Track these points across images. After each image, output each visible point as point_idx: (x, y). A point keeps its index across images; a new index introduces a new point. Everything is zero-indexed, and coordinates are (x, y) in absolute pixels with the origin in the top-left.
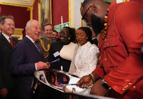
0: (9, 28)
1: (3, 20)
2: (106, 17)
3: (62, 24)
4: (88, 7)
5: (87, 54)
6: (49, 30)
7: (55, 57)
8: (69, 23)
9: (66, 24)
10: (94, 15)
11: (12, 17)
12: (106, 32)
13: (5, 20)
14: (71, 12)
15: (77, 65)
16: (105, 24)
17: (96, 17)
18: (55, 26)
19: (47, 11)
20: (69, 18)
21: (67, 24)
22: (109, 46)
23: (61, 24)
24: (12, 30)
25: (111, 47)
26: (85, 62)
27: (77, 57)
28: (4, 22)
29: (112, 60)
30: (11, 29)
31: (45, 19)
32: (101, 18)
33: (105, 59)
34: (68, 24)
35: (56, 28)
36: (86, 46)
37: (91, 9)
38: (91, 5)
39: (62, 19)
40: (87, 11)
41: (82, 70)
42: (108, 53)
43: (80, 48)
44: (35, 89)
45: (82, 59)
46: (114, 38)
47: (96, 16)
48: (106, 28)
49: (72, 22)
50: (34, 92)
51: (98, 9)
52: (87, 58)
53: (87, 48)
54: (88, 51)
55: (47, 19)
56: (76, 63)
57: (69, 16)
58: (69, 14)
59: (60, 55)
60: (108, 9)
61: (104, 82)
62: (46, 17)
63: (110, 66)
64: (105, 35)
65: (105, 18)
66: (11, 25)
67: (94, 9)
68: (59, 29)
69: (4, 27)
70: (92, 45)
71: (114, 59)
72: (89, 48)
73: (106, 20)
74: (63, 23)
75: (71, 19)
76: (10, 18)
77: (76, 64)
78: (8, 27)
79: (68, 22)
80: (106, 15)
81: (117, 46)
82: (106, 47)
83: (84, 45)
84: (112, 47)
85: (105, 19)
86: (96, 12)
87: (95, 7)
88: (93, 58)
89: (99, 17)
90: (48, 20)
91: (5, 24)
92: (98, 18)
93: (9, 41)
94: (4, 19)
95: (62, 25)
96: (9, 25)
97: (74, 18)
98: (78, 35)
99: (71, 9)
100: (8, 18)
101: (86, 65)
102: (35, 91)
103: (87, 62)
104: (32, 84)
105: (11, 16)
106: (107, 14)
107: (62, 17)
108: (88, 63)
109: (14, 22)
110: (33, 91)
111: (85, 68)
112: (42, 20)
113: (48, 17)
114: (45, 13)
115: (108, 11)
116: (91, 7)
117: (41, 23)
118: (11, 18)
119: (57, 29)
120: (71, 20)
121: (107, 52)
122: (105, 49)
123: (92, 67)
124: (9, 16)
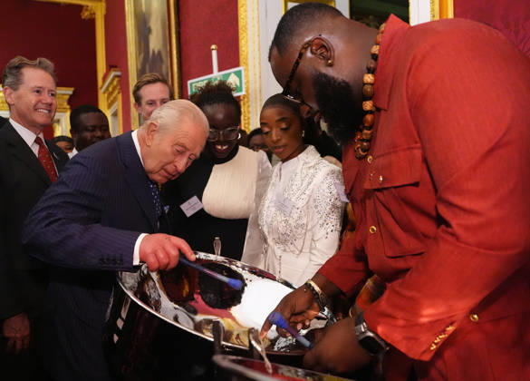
0: (35, 106)
1: (14, 71)
2: (369, 78)
3: (215, 73)
4: (300, 47)
5: (307, 192)
7: (188, 215)
8: (240, 71)
9: (230, 74)
10: (325, 76)
11: (48, 62)
12: (369, 132)
13: (21, 74)
14: (246, 29)
15: (269, 232)
16: (368, 105)
17: (335, 82)
18: (189, 82)
19: (159, 22)
20: (240, 52)
21: (233, 75)
22: (386, 186)
23: (211, 72)
24: (46, 111)
25: (393, 190)
26: (300, 222)
27: (267, 203)
28: (18, 80)
29: (398, 231)
30: (43, 106)
31: (154, 52)
32: (351, 84)
33: (373, 230)
35: (194, 88)
36: (302, 162)
37: (309, 54)
38: (307, 39)
39: (214, 54)
40: (297, 63)
41: (287, 248)
42: (381, 208)
43: (280, 170)
44: (118, 328)
45: (288, 211)
46: (401, 154)
47: (333, 78)
48: (369, 117)
49: (250, 67)
50: (116, 338)
51: (336, 53)
52: (308, 208)
53: (304, 171)
54: (310, 183)
55: (159, 53)
56: (265, 226)
57: (242, 43)
58: (241, 37)
60: (375, 49)
61: (365, 332)
62: (155, 43)
63: (390, 253)
64: (365, 144)
65: (365, 81)
66: (43, 93)
67: (321, 54)
69: (19, 98)
70: (324, 161)
71: (408, 228)
72: (312, 171)
73: (368, 89)
74: (220, 70)
75: (247, 53)
76: (41, 66)
77: (265, 230)
78: (33, 98)
79: (237, 65)
80: (370, 71)
81: (416, 184)
82: (375, 187)
83: (295, 159)
84: (396, 187)
85: (366, 87)
86: (331, 65)
87: (323, 46)
88: (328, 209)
89: (344, 82)
90: (164, 54)
91: (22, 90)
92: (343, 84)
93: (35, 149)
94: (19, 67)
96: (38, 92)
97: (259, 50)
98: (271, 128)
99: (246, 16)
100: (34, 66)
101: (304, 231)
102: (118, 335)
103: (307, 222)
104: (108, 307)
105: (43, 59)
106: (372, 66)
107: (213, 47)
108: (309, 227)
109: (55, 79)
110: (113, 336)
111: (299, 243)
112: (142, 55)
113: (165, 45)
114: (149, 31)
115: (375, 57)
116: (309, 49)
117: (139, 67)
118: (45, 68)
120: (247, 59)
121: (378, 204)
122: (369, 194)
123: (324, 241)
124: (38, 61)
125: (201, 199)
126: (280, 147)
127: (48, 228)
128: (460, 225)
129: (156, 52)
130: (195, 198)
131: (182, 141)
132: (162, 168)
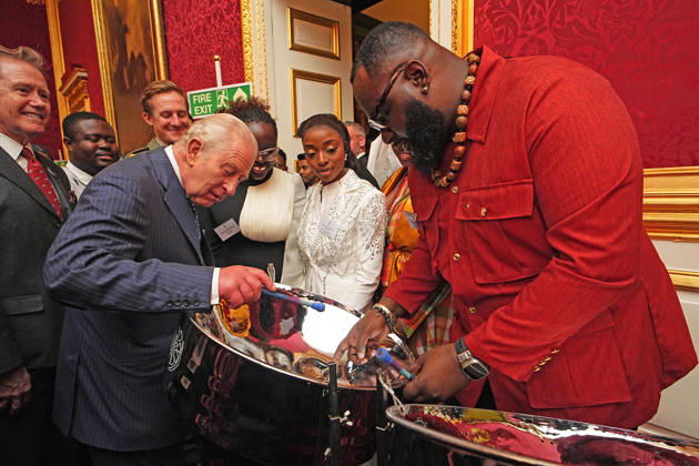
0: (21, 108)
2: (463, 109)
3: (220, 86)
6: (175, 115)
7: (223, 240)
8: (247, 86)
9: (237, 88)
10: (420, 104)
14: (251, 42)
15: (311, 255)
17: (429, 110)
18: (189, 93)
19: (139, 21)
21: (240, 89)
22: (489, 218)
23: (216, 85)
25: (496, 222)
30: (33, 110)
31: (132, 53)
33: (456, 257)
34: (246, 89)
35: (195, 100)
36: (344, 186)
39: (217, 64)
40: (389, 86)
41: (330, 270)
44: (190, 372)
47: (427, 107)
48: (460, 149)
49: (256, 83)
52: (354, 231)
55: (140, 56)
58: (245, 50)
59: (243, 233)
60: (471, 80)
61: (469, 360)
62: (134, 45)
64: (452, 175)
65: (460, 112)
66: (31, 93)
67: (415, 80)
68: (209, 106)
73: (461, 120)
74: (224, 84)
75: (252, 68)
76: (24, 57)
77: (308, 253)
80: (463, 101)
82: (472, 218)
84: (501, 220)
85: (460, 117)
87: (419, 71)
88: (373, 231)
90: (147, 59)
92: (437, 114)
93: (23, 164)
95: (221, 93)
96: (23, 90)
97: (266, 65)
98: (316, 150)
99: (249, 28)
100: (16, 57)
101: (348, 253)
102: (189, 379)
105: (27, 48)
106: (467, 97)
107: (216, 57)
111: (343, 264)
112: (117, 57)
114: (126, 30)
115: (469, 87)
116: (403, 73)
117: (114, 70)
119: (197, 104)
120: (251, 74)
123: (370, 262)
124: (20, 50)
125: (238, 222)
126: (327, 170)
127: (90, 267)
128: (582, 259)
129: (136, 55)
130: (232, 221)
131: (231, 161)
132: (210, 191)
